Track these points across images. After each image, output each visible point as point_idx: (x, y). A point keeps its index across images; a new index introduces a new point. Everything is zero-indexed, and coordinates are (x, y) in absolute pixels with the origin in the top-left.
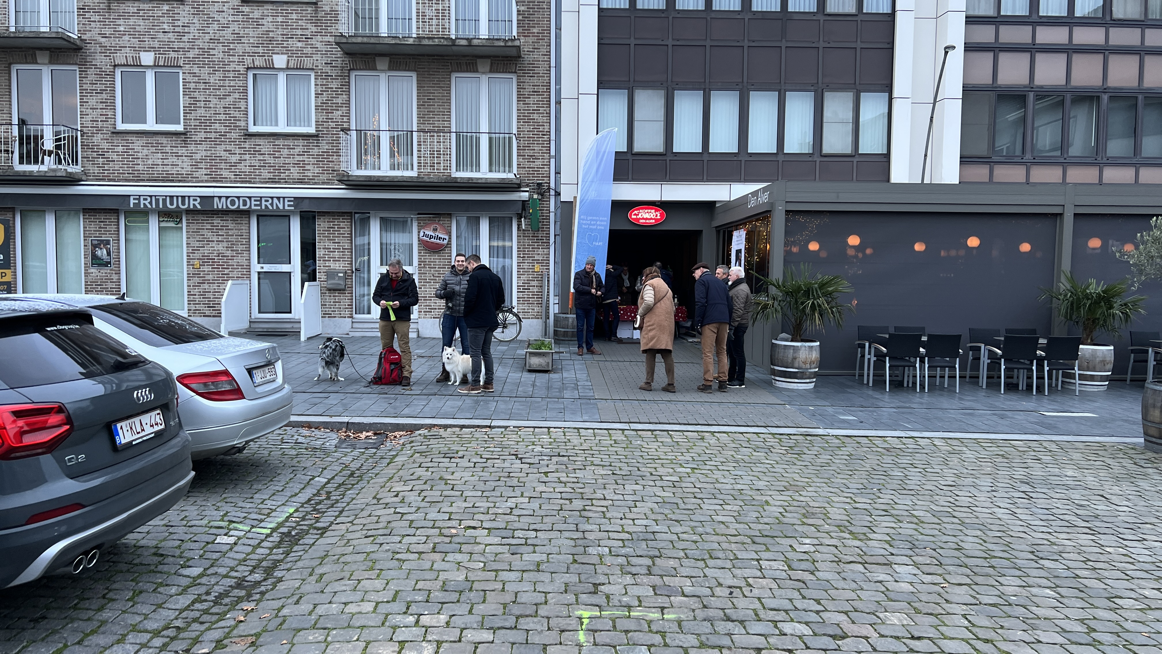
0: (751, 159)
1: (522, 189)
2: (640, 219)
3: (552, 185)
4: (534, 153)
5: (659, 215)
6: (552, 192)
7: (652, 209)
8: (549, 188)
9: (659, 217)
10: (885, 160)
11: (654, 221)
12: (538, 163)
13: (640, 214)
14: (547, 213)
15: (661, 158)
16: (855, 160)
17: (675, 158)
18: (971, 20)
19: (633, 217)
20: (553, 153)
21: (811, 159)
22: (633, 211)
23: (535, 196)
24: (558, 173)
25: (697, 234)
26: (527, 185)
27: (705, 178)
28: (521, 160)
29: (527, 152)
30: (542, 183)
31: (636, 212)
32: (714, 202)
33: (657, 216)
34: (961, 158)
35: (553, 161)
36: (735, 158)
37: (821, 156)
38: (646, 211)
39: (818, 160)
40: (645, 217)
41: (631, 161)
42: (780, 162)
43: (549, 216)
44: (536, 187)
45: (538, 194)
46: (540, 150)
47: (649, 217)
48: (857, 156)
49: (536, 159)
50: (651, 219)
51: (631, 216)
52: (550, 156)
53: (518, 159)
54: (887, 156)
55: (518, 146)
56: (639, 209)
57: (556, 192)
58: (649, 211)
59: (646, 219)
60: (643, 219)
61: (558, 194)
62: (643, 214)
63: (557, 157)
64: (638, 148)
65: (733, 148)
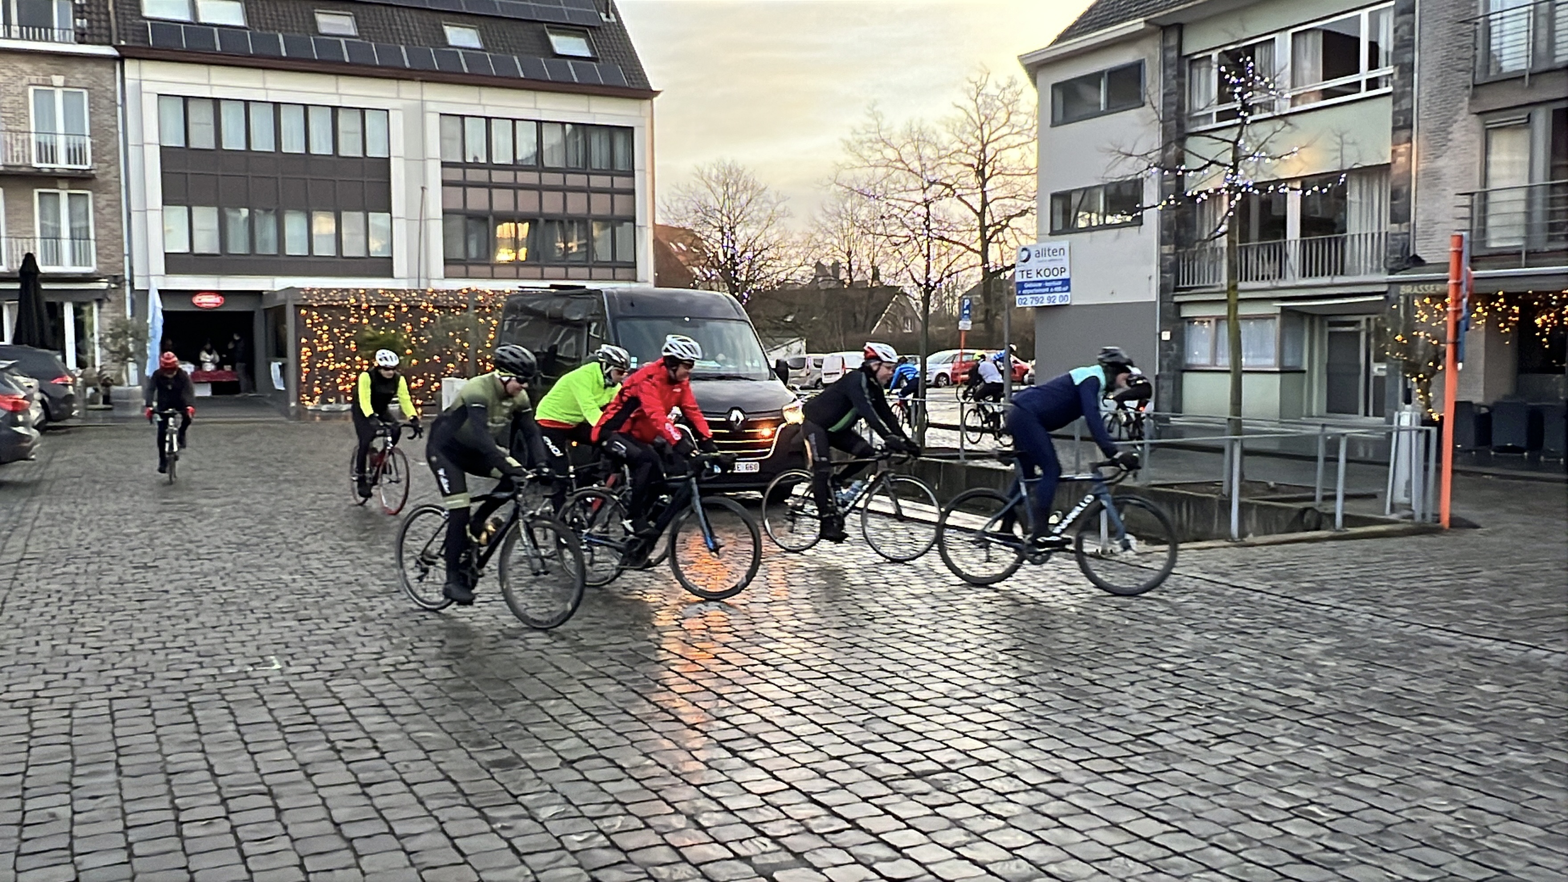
0: (287, 259)
1: (101, 280)
2: (203, 303)
3: (127, 277)
4: (110, 252)
5: (218, 300)
6: (127, 283)
7: (212, 296)
8: (124, 280)
9: (218, 302)
10: (389, 260)
11: (214, 305)
12: (114, 260)
13: (203, 299)
14: (123, 298)
15: (217, 258)
16: (366, 260)
17: (229, 258)
18: (444, 165)
19: (197, 302)
20: (126, 252)
21: (334, 260)
22: (196, 298)
23: (113, 286)
24: (131, 268)
25: (250, 315)
26: (105, 277)
28: (100, 259)
29: (104, 251)
30: (118, 276)
31: (198, 298)
32: (260, 293)
33: (216, 300)
34: (444, 260)
35: (126, 259)
36: (276, 258)
37: (342, 257)
38: (208, 297)
39: (340, 260)
40: (207, 302)
41: (192, 260)
42: (311, 260)
43: (125, 301)
44: (113, 279)
45: (115, 284)
46: (115, 250)
47: (210, 302)
48: (367, 258)
49: (111, 257)
50: (212, 303)
51: (194, 301)
52: (124, 254)
53: (96, 256)
54: (391, 258)
55: (96, 247)
56: (199, 296)
57: (130, 282)
58: (210, 297)
60: (205, 303)
61: (132, 284)
62: (205, 300)
63: (130, 256)
64: (197, 250)
65: (272, 251)
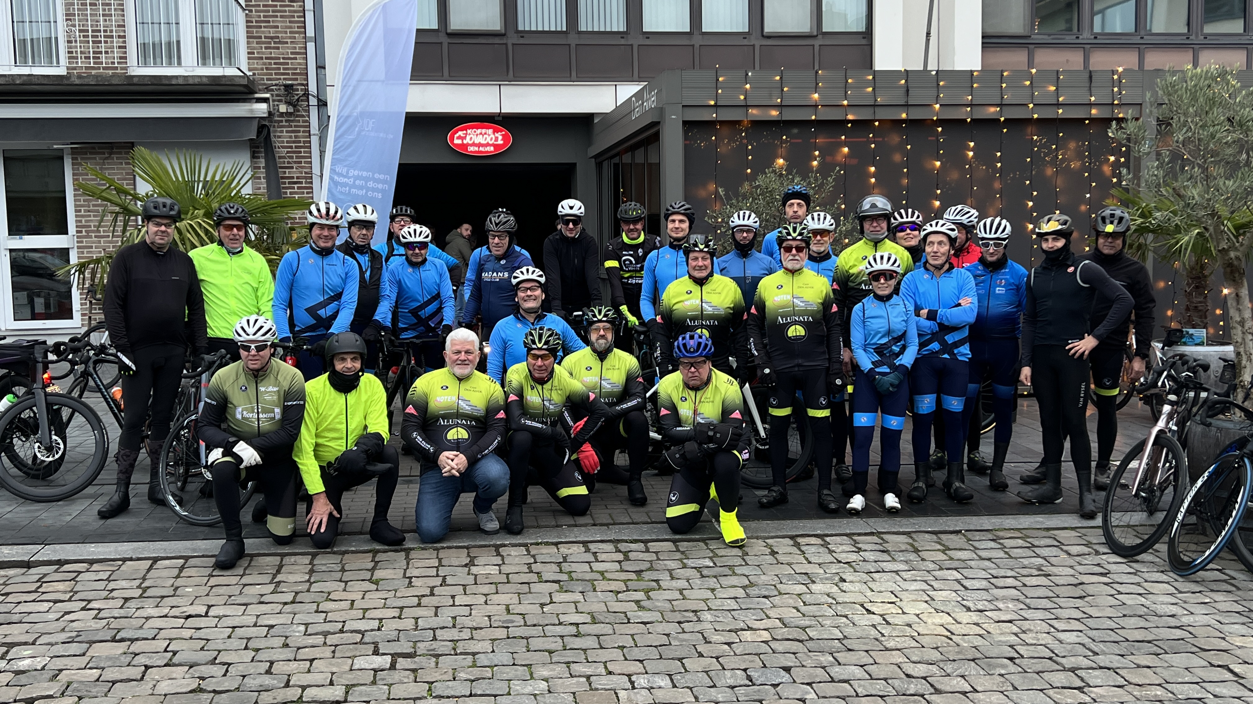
0: (648, 42)
1: (257, 96)
2: (468, 145)
3: (313, 88)
4: (276, 32)
5: (500, 138)
6: (313, 101)
7: (488, 128)
8: (307, 94)
9: (500, 142)
10: (864, 42)
11: (492, 149)
12: (286, 50)
13: (468, 138)
14: (306, 137)
15: (497, 40)
16: (817, 43)
17: (522, 41)
19: (457, 141)
20: (310, 32)
21: (745, 42)
22: (456, 132)
23: (283, 108)
24: (320, 67)
25: (566, 170)
26: (267, 89)
27: (574, 74)
28: (255, 45)
29: (265, 32)
30: (292, 85)
31: (460, 133)
32: (592, 116)
33: (497, 139)
34: (983, 37)
35: (311, 46)
36: (623, 42)
37: (763, 36)
38: (479, 131)
39: (758, 42)
40: (477, 142)
41: (445, 46)
42: (697, 46)
43: (310, 142)
44: (282, 92)
45: (289, 103)
46: (287, 27)
47: (483, 142)
48: (820, 37)
49: (280, 42)
50: (488, 145)
51: (452, 139)
52: (305, 38)
53: (248, 43)
54: (868, 34)
55: (247, 22)
56: (465, 129)
57: (319, 100)
58: (484, 131)
59: (480, 145)
60: (474, 144)
61: (322, 104)
62: (474, 137)
63: (319, 39)
64: (456, 23)
65: (617, 24)
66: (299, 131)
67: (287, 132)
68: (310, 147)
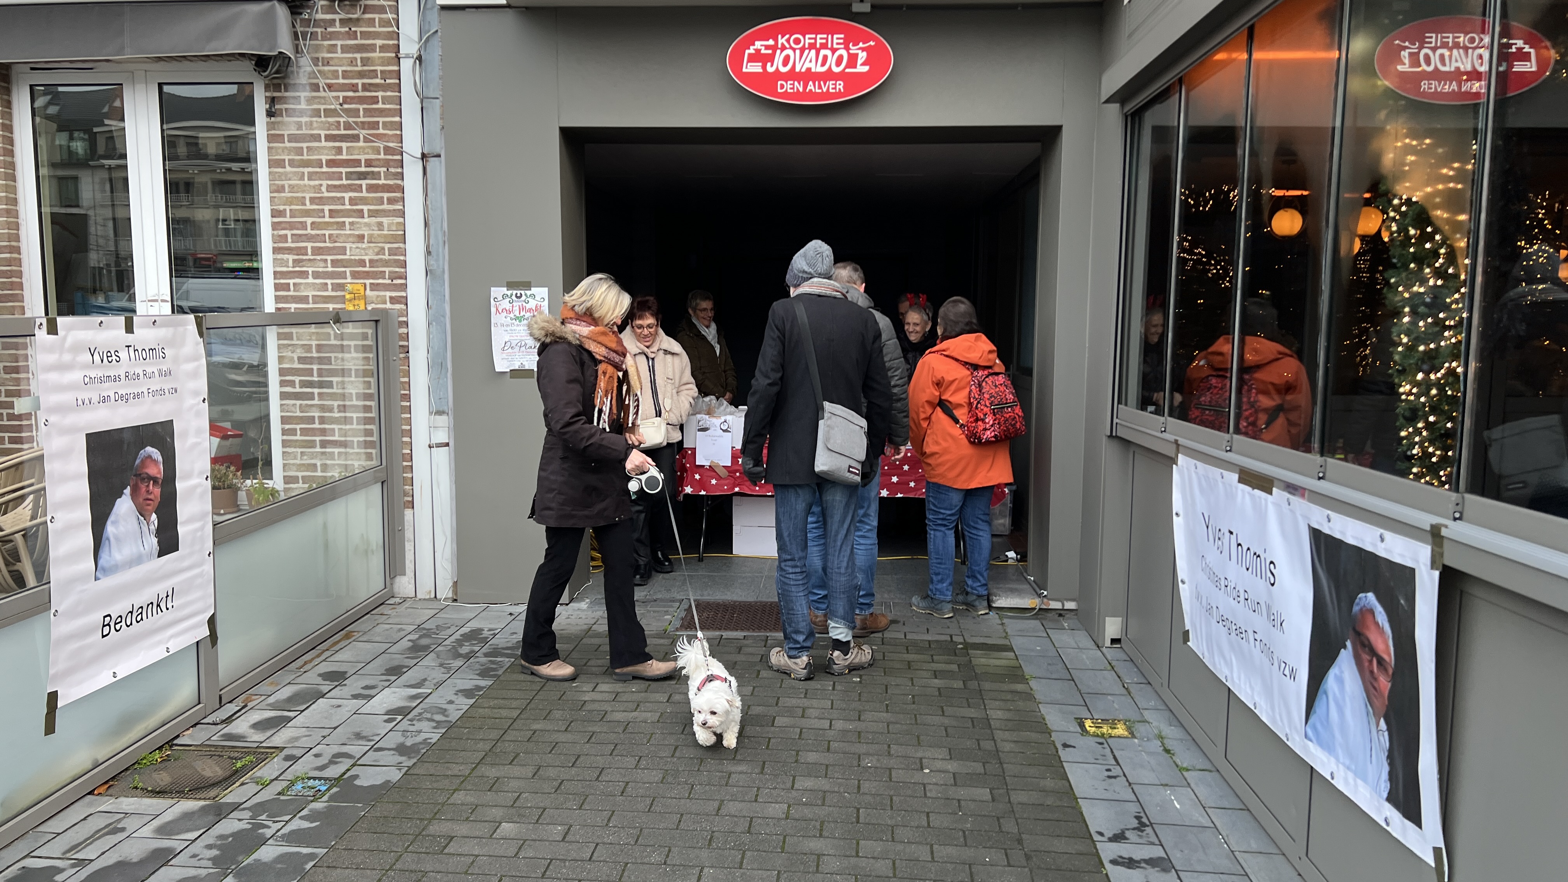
2: (778, 75)
5: (862, 56)
7: (831, 30)
9: (861, 68)
11: (840, 85)
13: (779, 58)
19: (751, 68)
22: (750, 42)
25: (1034, 147)
31: (760, 46)
33: (853, 60)
38: (808, 39)
40: (800, 68)
47: (817, 69)
50: (829, 75)
51: (738, 61)
56: (772, 34)
58: (820, 39)
59: (808, 76)
60: (792, 75)
62: (794, 56)
66: (371, 48)
67: (345, 49)
68: (398, 87)
